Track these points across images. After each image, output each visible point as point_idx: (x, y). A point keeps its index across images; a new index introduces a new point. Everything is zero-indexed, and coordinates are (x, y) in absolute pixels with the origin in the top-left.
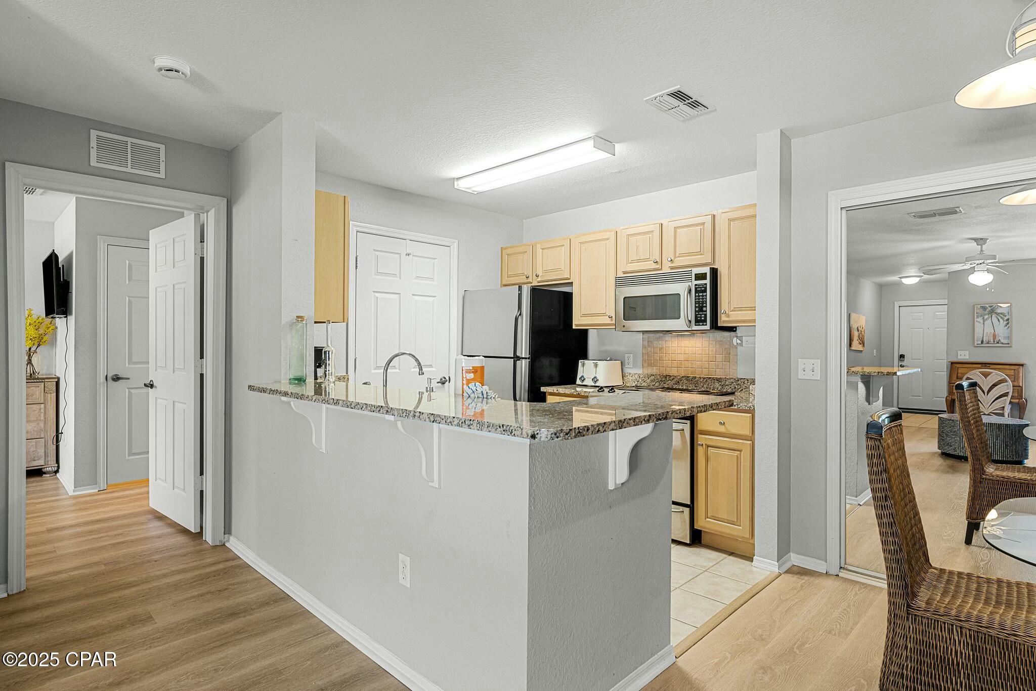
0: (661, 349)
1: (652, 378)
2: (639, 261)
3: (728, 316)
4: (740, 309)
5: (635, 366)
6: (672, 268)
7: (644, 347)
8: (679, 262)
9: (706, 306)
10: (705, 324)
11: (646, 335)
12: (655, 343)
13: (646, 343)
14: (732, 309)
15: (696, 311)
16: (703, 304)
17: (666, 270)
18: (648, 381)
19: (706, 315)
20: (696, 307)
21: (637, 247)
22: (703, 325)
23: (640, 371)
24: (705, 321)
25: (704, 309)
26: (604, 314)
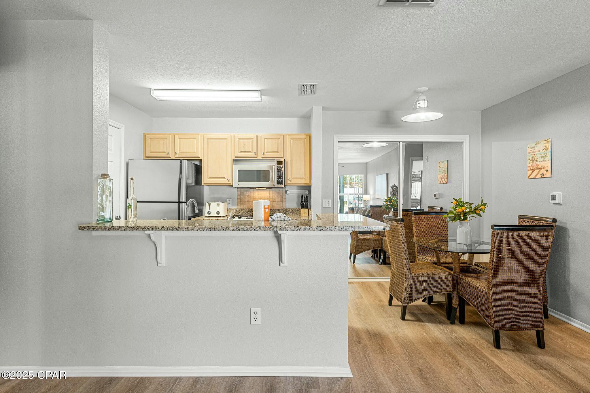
0: (248, 196)
1: (244, 210)
2: (245, 152)
3: (291, 181)
4: (296, 178)
5: (233, 205)
6: (262, 157)
7: (238, 195)
8: (267, 155)
9: (282, 177)
10: (282, 184)
11: (239, 190)
12: (245, 194)
13: (239, 193)
14: (292, 178)
15: (277, 179)
16: (281, 175)
17: (259, 158)
18: (242, 212)
19: (282, 180)
20: (277, 177)
21: (244, 145)
22: (281, 185)
23: (236, 207)
24: (282, 183)
25: (281, 178)
26: (224, 178)
